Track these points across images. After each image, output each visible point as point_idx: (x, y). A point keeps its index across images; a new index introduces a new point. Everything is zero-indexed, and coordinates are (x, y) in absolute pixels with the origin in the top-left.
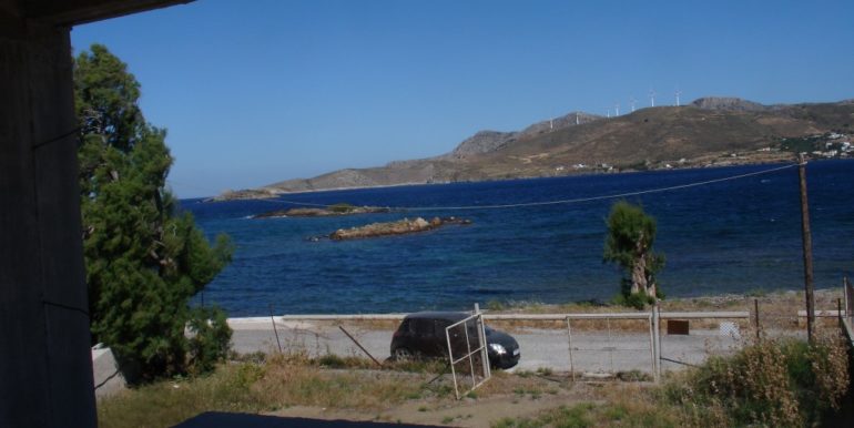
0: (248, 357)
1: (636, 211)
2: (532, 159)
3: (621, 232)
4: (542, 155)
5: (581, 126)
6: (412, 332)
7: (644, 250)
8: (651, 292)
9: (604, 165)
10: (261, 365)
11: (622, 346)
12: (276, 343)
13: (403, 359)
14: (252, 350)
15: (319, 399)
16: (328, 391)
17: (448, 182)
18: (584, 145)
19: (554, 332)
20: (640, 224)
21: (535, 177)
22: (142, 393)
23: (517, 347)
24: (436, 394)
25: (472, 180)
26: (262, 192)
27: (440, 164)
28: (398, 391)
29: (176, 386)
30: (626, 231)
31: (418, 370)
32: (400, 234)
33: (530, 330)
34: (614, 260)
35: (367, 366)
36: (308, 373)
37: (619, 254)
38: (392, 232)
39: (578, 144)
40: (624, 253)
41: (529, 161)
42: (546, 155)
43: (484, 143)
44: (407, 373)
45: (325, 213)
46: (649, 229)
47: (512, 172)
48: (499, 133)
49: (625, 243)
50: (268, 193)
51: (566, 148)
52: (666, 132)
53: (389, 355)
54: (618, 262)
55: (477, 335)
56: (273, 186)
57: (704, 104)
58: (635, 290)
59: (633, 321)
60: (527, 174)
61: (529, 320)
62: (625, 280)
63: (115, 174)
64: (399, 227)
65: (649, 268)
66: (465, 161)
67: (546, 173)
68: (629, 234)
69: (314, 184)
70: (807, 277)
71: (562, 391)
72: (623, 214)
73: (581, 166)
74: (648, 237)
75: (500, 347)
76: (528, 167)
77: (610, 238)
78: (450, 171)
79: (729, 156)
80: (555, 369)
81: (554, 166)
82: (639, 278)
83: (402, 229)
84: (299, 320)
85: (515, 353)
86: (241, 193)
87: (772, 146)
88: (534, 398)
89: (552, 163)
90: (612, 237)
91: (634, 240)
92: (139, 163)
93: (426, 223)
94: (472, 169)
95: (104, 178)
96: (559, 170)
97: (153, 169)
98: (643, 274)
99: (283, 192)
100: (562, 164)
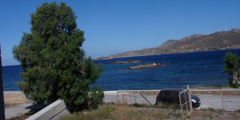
0: (108, 104)
1: (234, 56)
2: (184, 47)
3: (229, 62)
4: (187, 46)
5: (198, 38)
6: (163, 95)
7: (237, 69)
9: (205, 49)
10: (113, 106)
11: (234, 100)
12: (118, 99)
13: (160, 104)
14: (110, 101)
15: (134, 118)
16: (137, 115)
17: (160, 54)
18: (199, 43)
19: (208, 95)
20: (236, 60)
21: (185, 52)
22: (74, 115)
23: (200, 100)
24: (175, 117)
26: (107, 58)
27: (157, 49)
28: (161, 115)
29: (85, 113)
30: (231, 62)
31: (167, 108)
32: (149, 68)
34: (227, 72)
35: (149, 107)
36: (129, 109)
37: (229, 70)
38: (146, 67)
39: (197, 43)
40: (231, 69)
42: (188, 46)
43: (170, 43)
44: (163, 109)
45: (126, 63)
47: (178, 51)
48: (174, 40)
49: (230, 66)
50: (109, 58)
51: (193, 44)
52: (223, 39)
53: (156, 103)
54: (229, 73)
55: (188, 96)
56: (110, 56)
58: (234, 82)
59: (236, 92)
60: (183, 52)
61: (199, 91)
62: (230, 79)
63: (65, 43)
65: (239, 75)
66: (164, 48)
67: (188, 51)
68: (232, 63)
69: (122, 55)
71: (220, 116)
73: (198, 49)
74: (239, 64)
75: (194, 100)
76: (183, 50)
78: (161, 51)
80: (214, 108)
81: (190, 49)
82: (235, 78)
83: (149, 66)
84: (124, 92)
85: (199, 102)
86: (101, 58)
88: (211, 118)
89: (190, 48)
90: (226, 64)
91: (234, 65)
92: (74, 39)
93: (156, 65)
94: (167, 50)
95: (62, 44)
96: (192, 50)
97: (78, 41)
98: (237, 76)
99: (114, 58)
100: (192, 49)
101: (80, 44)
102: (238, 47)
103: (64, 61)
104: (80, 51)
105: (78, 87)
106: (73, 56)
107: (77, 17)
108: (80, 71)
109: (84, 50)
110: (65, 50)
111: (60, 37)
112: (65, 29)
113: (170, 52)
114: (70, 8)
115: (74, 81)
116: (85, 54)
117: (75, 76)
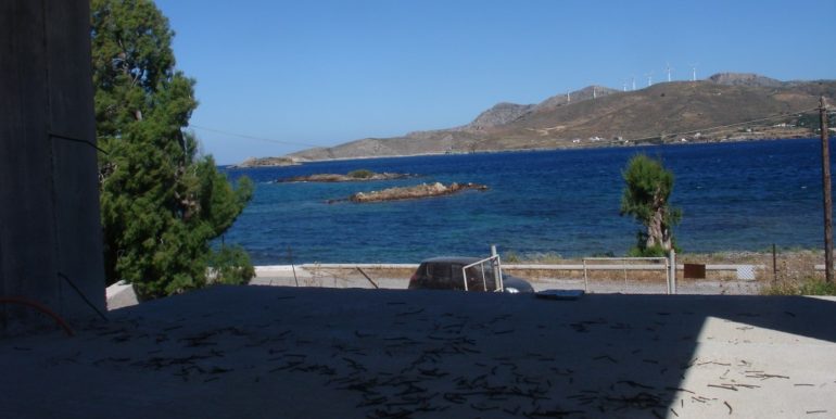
1: (653, 164)
2: (549, 131)
3: (638, 185)
4: (559, 127)
5: (598, 100)
6: (429, 276)
7: (660, 204)
8: (667, 246)
9: (621, 139)
17: (466, 153)
18: (601, 118)
20: (658, 178)
21: (552, 148)
25: (489, 151)
26: (284, 160)
27: (459, 135)
30: (643, 183)
32: (419, 197)
33: (546, 279)
34: (630, 213)
37: (635, 207)
38: (410, 196)
39: (594, 117)
40: (641, 206)
41: (546, 133)
42: (563, 127)
43: (502, 115)
45: (347, 179)
46: (667, 183)
47: (529, 144)
48: (517, 106)
49: (641, 196)
50: (291, 161)
51: (583, 121)
52: (682, 106)
54: (635, 215)
55: (494, 280)
56: (295, 155)
57: (721, 79)
58: (651, 243)
59: (649, 273)
60: (545, 146)
62: (640, 234)
63: (139, 115)
64: (417, 191)
65: (665, 222)
66: (483, 132)
67: (563, 145)
68: (646, 187)
69: (335, 153)
70: (826, 221)
72: (641, 167)
73: (597, 139)
74: (666, 191)
76: (545, 139)
77: (626, 190)
78: (469, 142)
79: (745, 131)
81: (571, 138)
82: (655, 231)
83: (420, 193)
84: (318, 268)
86: (263, 161)
87: (788, 122)
89: (568, 135)
90: (628, 190)
91: (651, 193)
92: (163, 103)
93: (444, 188)
94: (490, 140)
95: (128, 118)
96: (576, 143)
97: (177, 110)
98: (659, 227)
99: (305, 160)
100: (578, 137)
101: (182, 118)
102: (729, 136)
103: (132, 169)
104: (184, 139)
105: (175, 246)
106: (159, 153)
107: (173, 34)
108: (183, 198)
109: (197, 137)
110: (137, 137)
111: (124, 95)
112: (137, 70)
113: (502, 146)
114: (154, 7)
115: (165, 228)
116: (198, 148)
117: (168, 213)
